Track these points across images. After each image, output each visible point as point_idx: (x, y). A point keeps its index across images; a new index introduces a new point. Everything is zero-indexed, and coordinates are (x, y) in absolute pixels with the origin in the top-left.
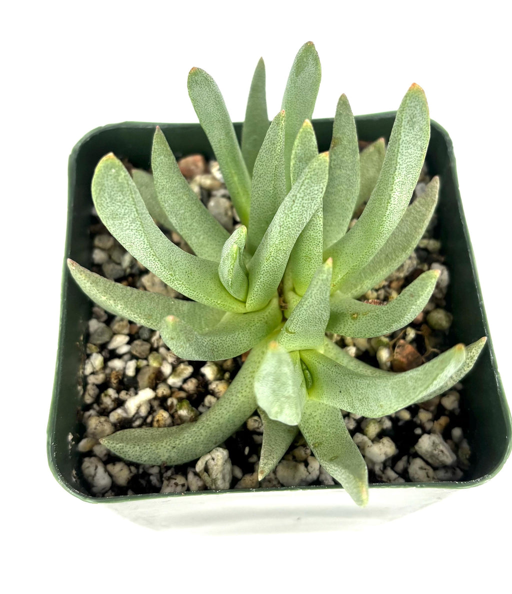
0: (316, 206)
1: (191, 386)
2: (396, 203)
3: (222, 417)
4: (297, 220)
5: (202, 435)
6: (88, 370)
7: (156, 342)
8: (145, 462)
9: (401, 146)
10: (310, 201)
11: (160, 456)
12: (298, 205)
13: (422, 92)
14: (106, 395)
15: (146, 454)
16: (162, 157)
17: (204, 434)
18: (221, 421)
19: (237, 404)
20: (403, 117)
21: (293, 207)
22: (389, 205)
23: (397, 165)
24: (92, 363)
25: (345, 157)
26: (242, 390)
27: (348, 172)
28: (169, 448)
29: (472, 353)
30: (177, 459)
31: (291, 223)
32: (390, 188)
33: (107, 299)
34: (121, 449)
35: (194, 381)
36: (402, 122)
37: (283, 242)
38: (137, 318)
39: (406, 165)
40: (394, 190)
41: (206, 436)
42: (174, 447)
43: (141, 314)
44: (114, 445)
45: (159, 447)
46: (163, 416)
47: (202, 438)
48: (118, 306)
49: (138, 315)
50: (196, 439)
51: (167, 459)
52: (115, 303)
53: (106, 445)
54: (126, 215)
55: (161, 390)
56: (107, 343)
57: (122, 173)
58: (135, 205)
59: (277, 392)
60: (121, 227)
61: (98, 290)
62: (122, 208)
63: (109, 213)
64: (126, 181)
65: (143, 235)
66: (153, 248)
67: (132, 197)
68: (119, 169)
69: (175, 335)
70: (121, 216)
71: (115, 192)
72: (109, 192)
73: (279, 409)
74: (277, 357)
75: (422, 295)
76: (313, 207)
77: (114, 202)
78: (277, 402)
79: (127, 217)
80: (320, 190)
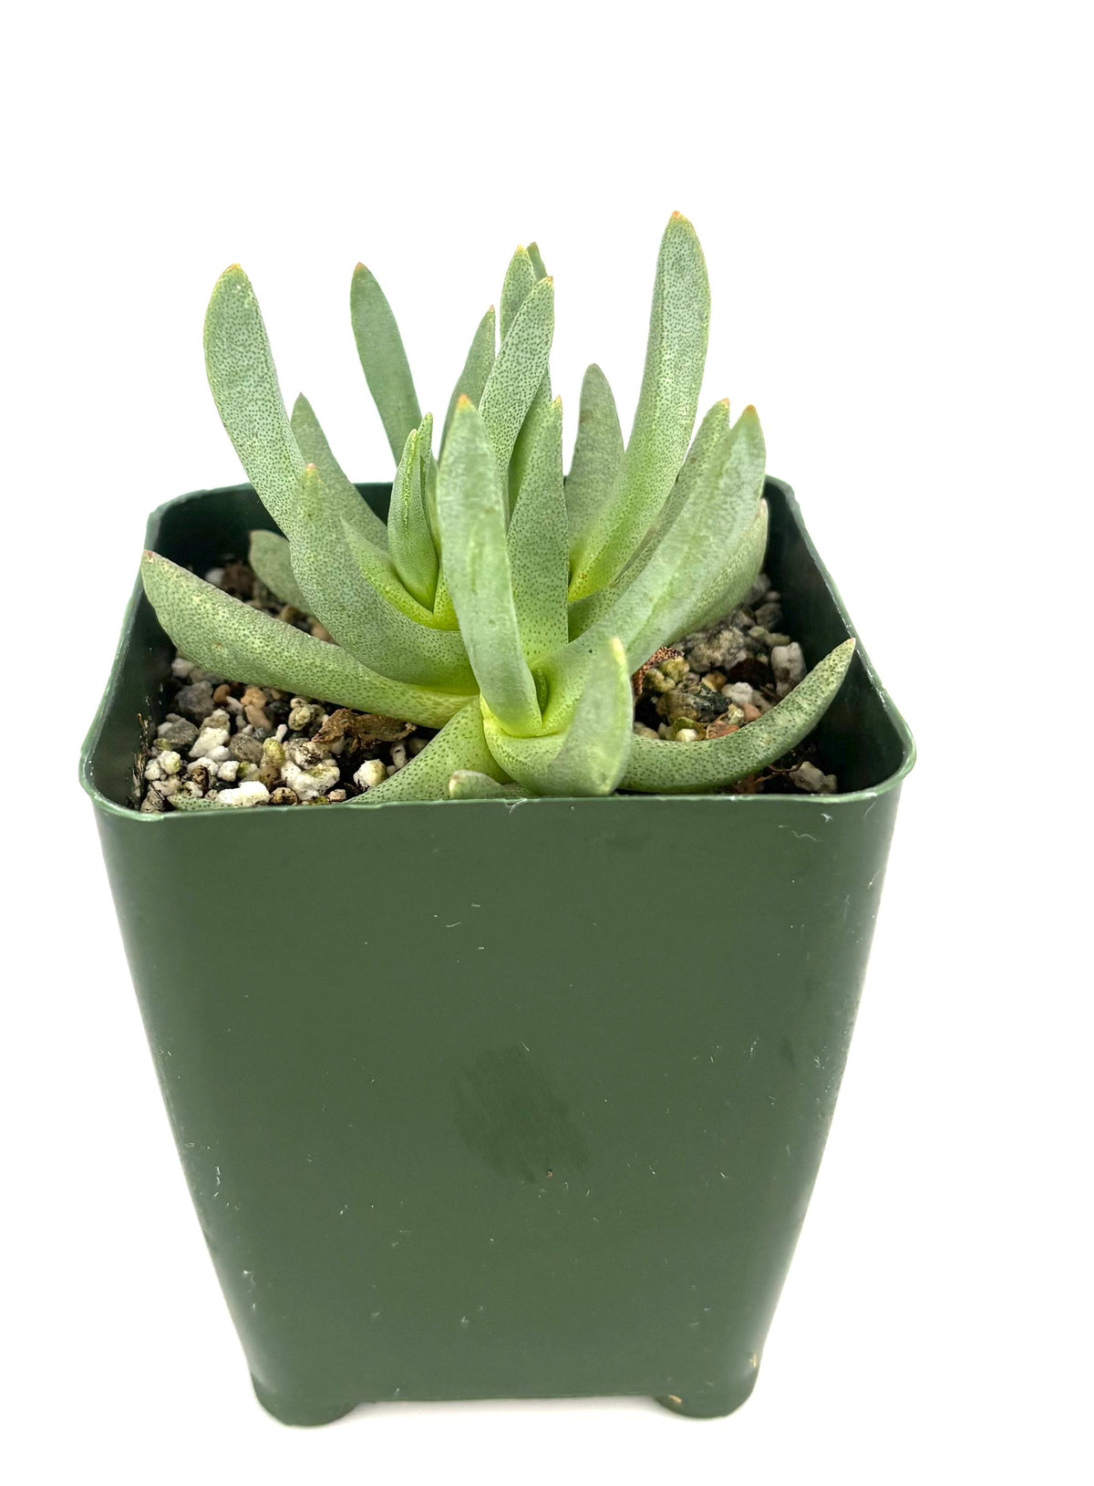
0: (539, 370)
1: (335, 796)
2: (669, 397)
4: (511, 389)
6: (153, 771)
9: (666, 301)
10: (529, 355)
12: (511, 359)
13: (689, 225)
14: (181, 790)
16: (305, 426)
19: (416, 775)
20: (665, 257)
21: (503, 362)
22: (658, 398)
23: (663, 331)
24: (159, 763)
25: (600, 435)
27: (606, 457)
29: (831, 661)
32: (658, 371)
33: (201, 601)
35: (340, 791)
36: (664, 265)
38: (248, 637)
39: (677, 334)
40: (664, 374)
48: (218, 614)
52: (214, 609)
53: (180, 802)
54: (249, 370)
55: (278, 792)
56: (189, 746)
57: (250, 293)
58: (264, 349)
59: (471, 499)
60: (240, 400)
61: (188, 586)
62: (246, 356)
63: (224, 373)
64: (254, 309)
65: (273, 410)
66: (287, 444)
67: (261, 335)
68: (246, 284)
69: (315, 505)
70: (242, 374)
71: (237, 327)
72: (229, 327)
73: (476, 547)
74: (468, 421)
75: (707, 449)
76: (533, 371)
77: (233, 346)
78: (473, 524)
79: (251, 373)
80: (544, 337)
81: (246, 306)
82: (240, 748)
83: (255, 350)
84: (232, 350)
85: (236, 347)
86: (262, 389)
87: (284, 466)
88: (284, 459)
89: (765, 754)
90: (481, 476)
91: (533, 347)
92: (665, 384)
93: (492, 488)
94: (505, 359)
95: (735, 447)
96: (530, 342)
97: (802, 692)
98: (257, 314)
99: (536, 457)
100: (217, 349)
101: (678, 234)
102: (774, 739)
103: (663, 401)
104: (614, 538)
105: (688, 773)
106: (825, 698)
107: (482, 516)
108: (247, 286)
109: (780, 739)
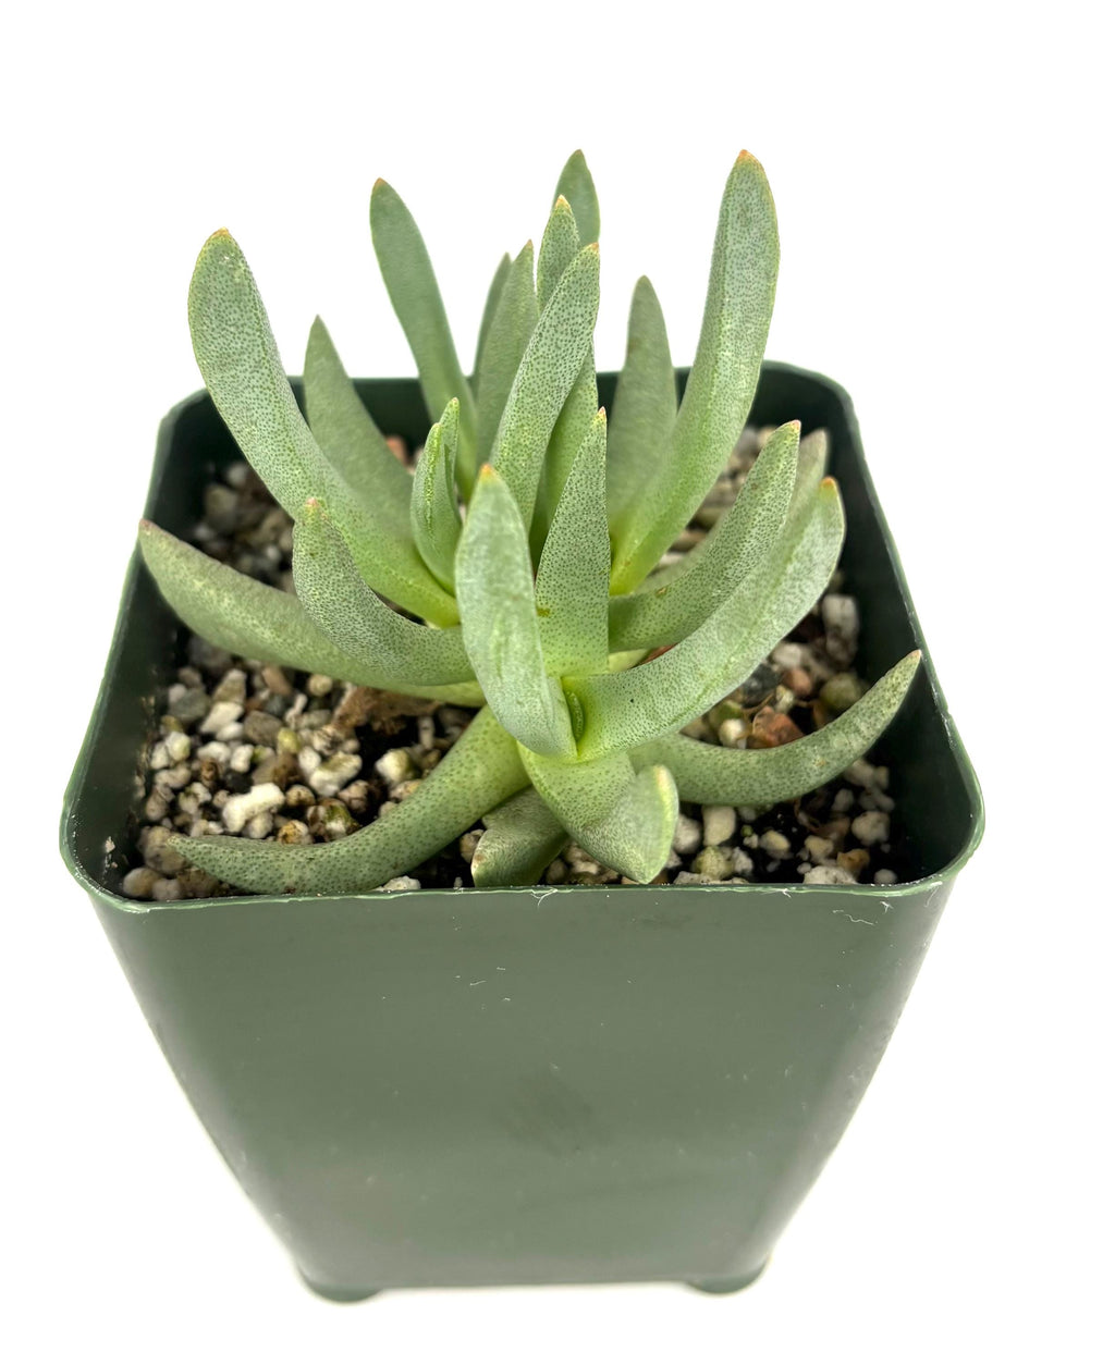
0: (582, 352)
1: (356, 792)
2: (728, 373)
3: (409, 816)
4: (548, 376)
5: (368, 844)
6: (159, 759)
7: (294, 720)
8: (251, 884)
9: (729, 261)
10: (569, 337)
11: (283, 875)
12: (549, 342)
13: (759, 167)
14: (188, 795)
15: (254, 868)
17: (374, 843)
18: (409, 822)
19: (441, 794)
20: (729, 208)
22: (716, 375)
23: (724, 297)
24: (166, 748)
25: (648, 370)
26: (452, 770)
28: (301, 860)
30: (316, 886)
31: (538, 381)
32: (716, 343)
33: (204, 586)
34: (205, 853)
35: (362, 784)
36: (728, 217)
37: (522, 426)
38: (257, 628)
39: (740, 300)
40: (723, 347)
41: (376, 846)
42: (311, 859)
43: (266, 620)
44: (194, 845)
45: (282, 857)
46: (295, 827)
47: (368, 849)
48: (223, 602)
49: (260, 622)
50: (357, 849)
51: (296, 883)
52: (218, 595)
53: (178, 847)
54: (243, 353)
55: (296, 793)
56: (200, 720)
57: (241, 264)
58: (261, 331)
59: (495, 585)
60: (235, 385)
61: (189, 569)
62: (239, 338)
63: (214, 354)
64: (246, 282)
65: (273, 399)
66: (291, 434)
67: (255, 314)
68: (236, 255)
69: (318, 545)
70: (236, 357)
71: (227, 304)
72: (217, 303)
73: (501, 635)
74: (492, 496)
75: (771, 478)
76: (575, 353)
77: (224, 326)
78: (497, 611)
79: (245, 357)
80: (587, 315)
81: (237, 280)
82: (255, 730)
83: (250, 331)
84: (223, 329)
85: (227, 327)
86: (259, 375)
87: (289, 459)
88: (288, 452)
89: (818, 778)
90: (508, 560)
91: (574, 328)
92: (724, 358)
93: (521, 572)
94: (541, 343)
95: (809, 530)
96: (571, 322)
97: (860, 713)
98: (251, 289)
99: (574, 481)
100: (205, 328)
101: (746, 179)
102: (828, 763)
103: (721, 377)
104: (661, 523)
105: (733, 791)
106: (885, 722)
107: (508, 603)
108: (238, 255)
109: (835, 764)
